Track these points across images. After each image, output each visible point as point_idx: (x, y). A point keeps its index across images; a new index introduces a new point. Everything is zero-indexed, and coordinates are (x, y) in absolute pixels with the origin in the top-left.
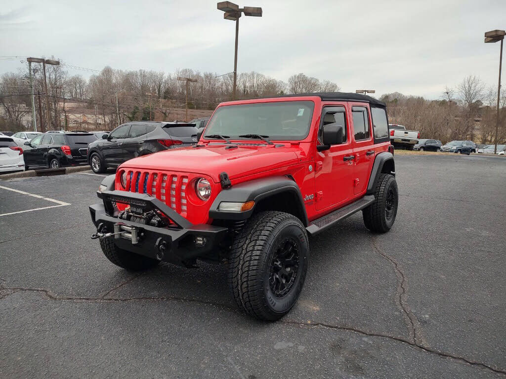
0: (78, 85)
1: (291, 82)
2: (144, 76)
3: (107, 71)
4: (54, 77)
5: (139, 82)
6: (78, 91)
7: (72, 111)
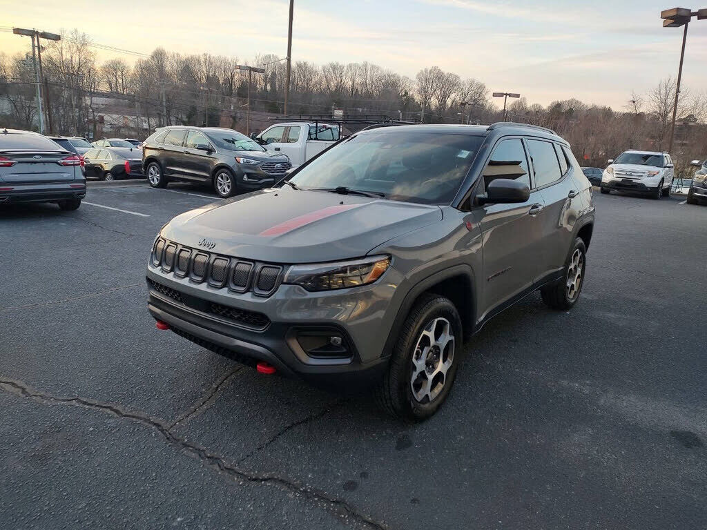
0: (119, 73)
1: (420, 80)
2: (211, 63)
3: (159, 55)
4: (77, 60)
5: (202, 72)
6: (120, 81)
7: (107, 109)
